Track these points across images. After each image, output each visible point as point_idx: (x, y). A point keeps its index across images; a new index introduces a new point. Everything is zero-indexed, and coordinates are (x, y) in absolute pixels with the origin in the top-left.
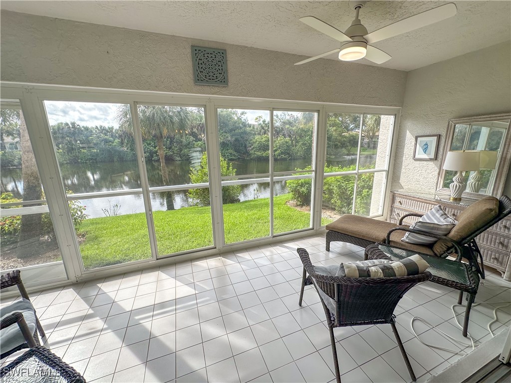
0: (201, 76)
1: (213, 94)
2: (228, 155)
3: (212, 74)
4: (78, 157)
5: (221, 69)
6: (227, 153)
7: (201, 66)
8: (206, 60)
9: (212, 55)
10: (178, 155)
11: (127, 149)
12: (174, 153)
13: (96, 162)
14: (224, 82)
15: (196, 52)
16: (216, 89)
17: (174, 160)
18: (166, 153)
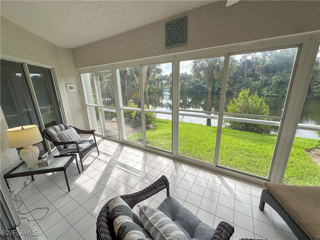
0: (169, 41)
1: (176, 52)
2: (283, 93)
3: (175, 38)
4: (184, 90)
5: (182, 33)
6: (282, 91)
7: (169, 35)
8: (173, 30)
9: (176, 25)
10: (237, 91)
11: (206, 86)
12: (234, 89)
13: (191, 93)
14: (183, 41)
15: (167, 26)
16: (179, 48)
17: (233, 94)
18: (229, 89)
